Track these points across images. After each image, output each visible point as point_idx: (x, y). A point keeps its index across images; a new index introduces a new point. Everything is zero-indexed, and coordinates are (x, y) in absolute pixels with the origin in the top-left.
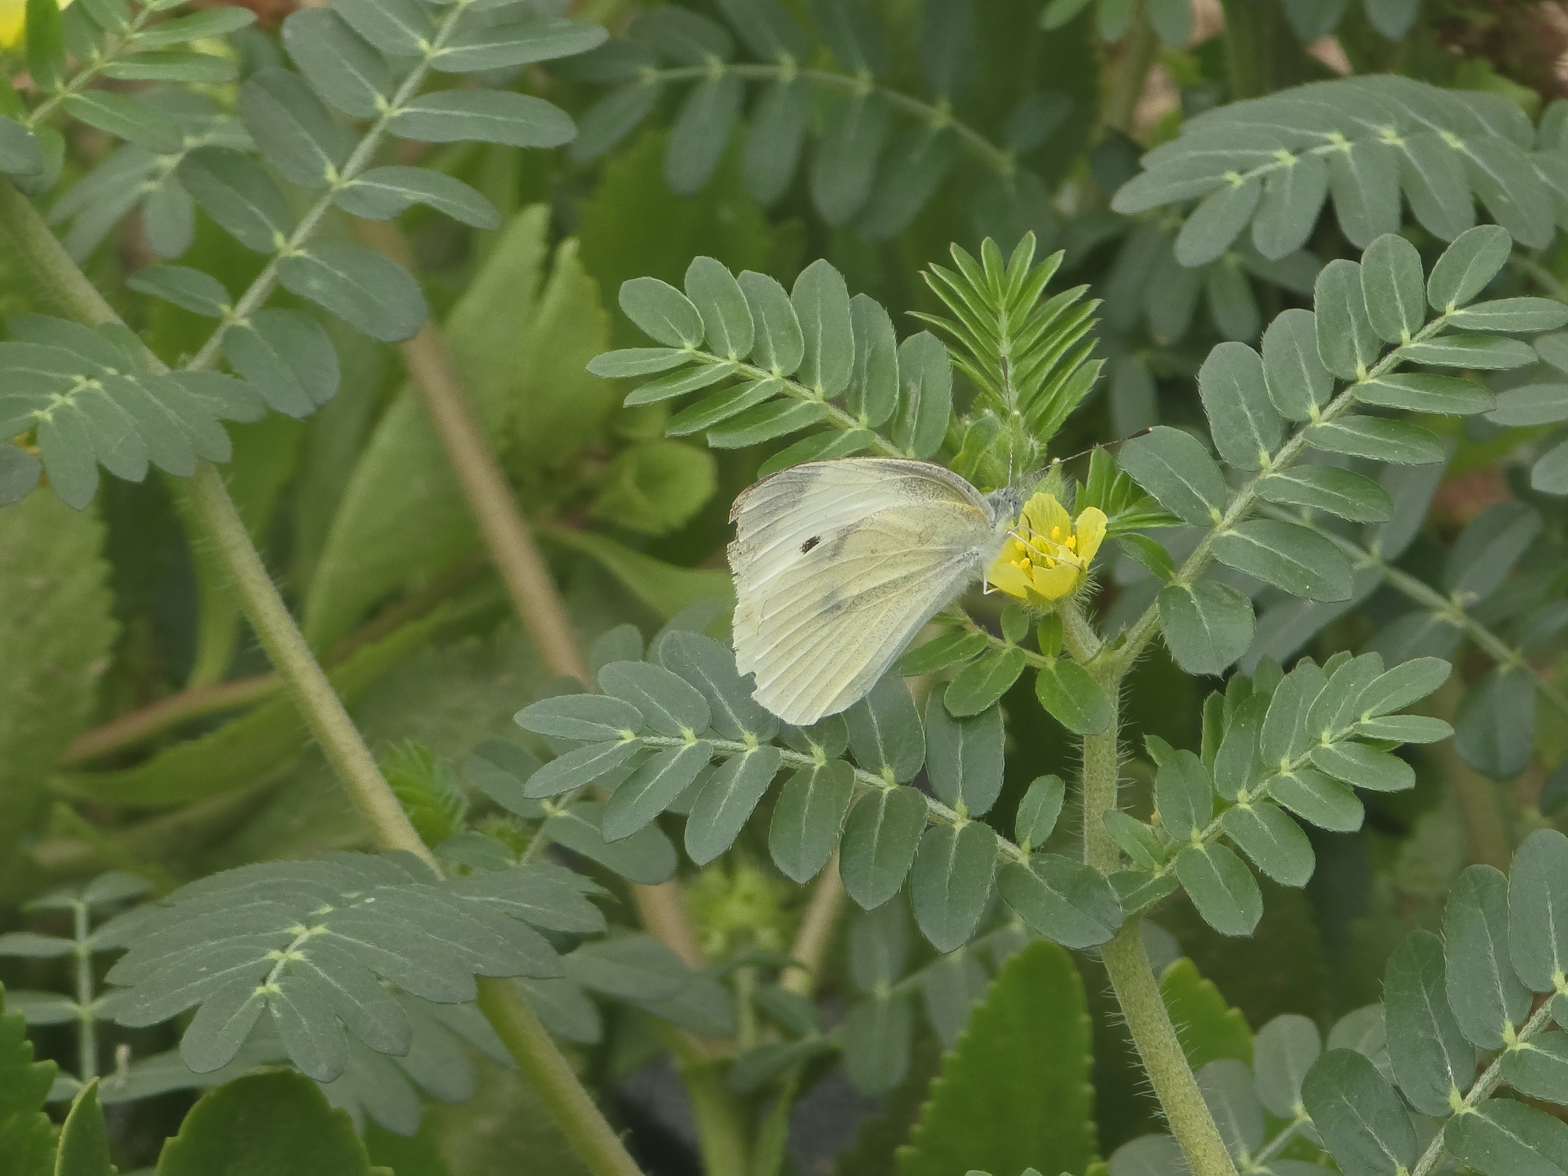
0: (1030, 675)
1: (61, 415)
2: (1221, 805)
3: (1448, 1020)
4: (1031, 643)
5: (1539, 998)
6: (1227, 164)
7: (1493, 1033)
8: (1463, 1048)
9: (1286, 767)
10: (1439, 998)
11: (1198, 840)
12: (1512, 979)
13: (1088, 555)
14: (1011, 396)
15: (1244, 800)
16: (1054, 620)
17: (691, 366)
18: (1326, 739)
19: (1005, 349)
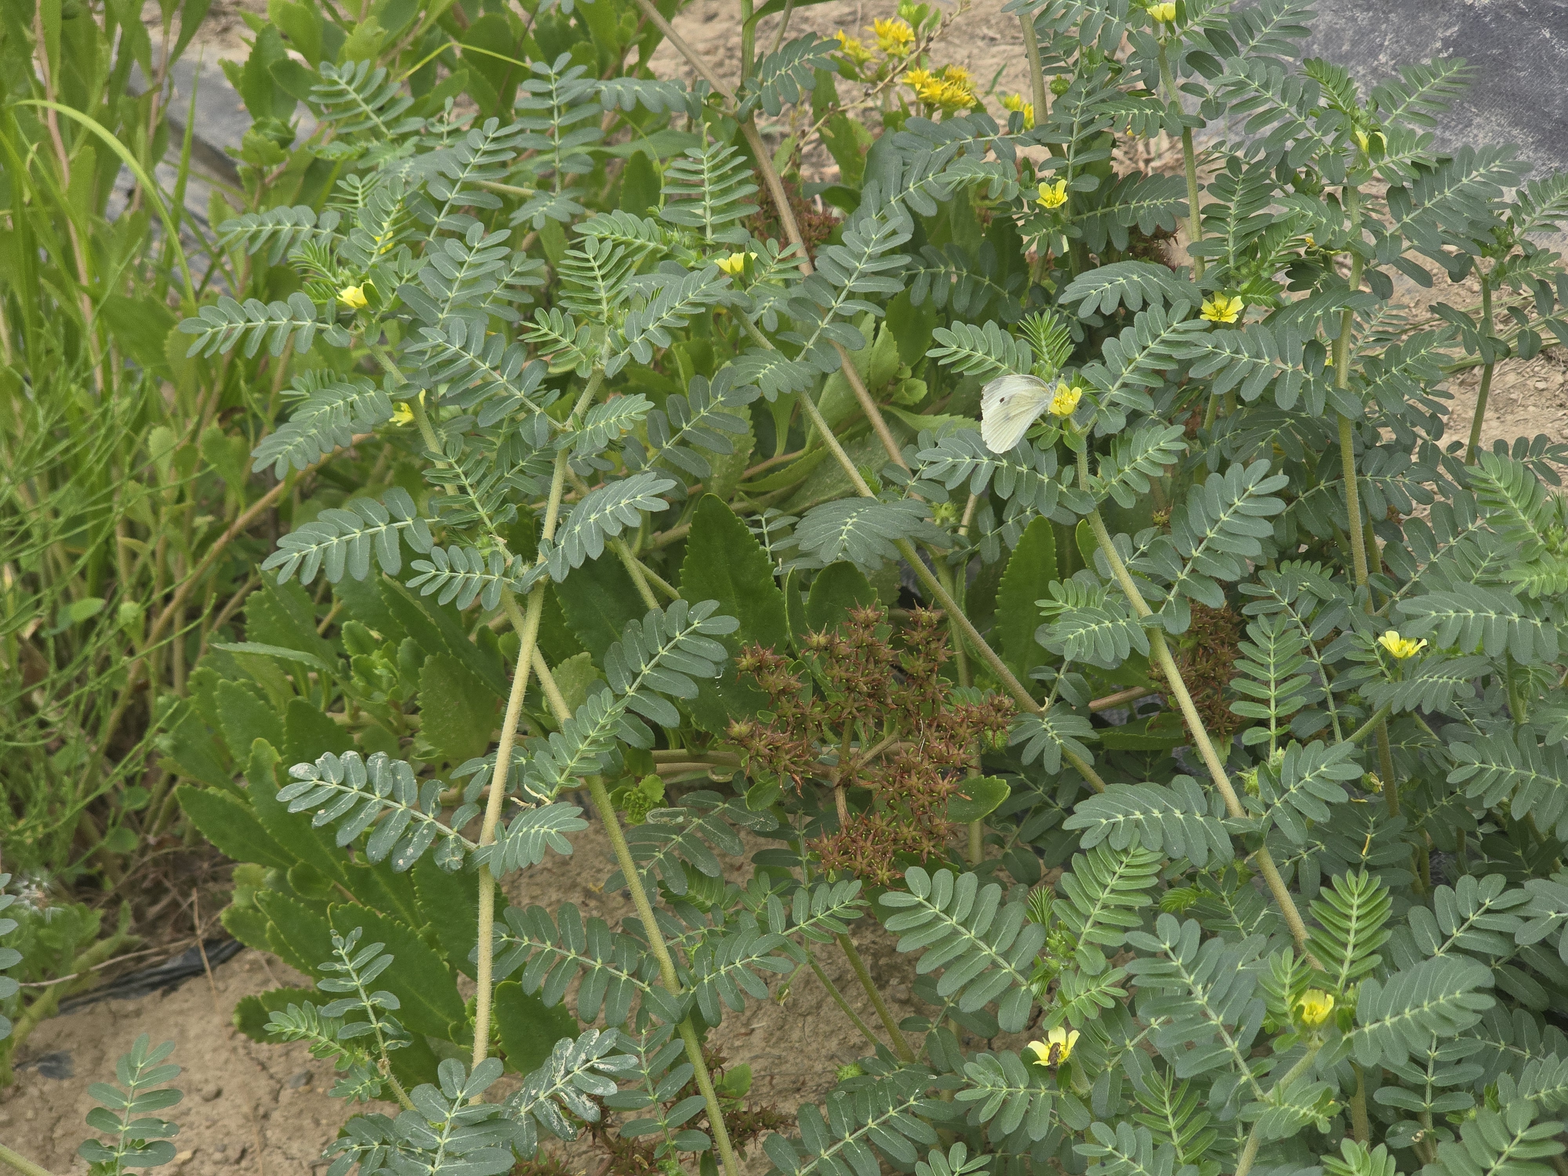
0: (1062, 436)
1: (765, 375)
2: (1120, 471)
3: (1190, 530)
4: (1061, 428)
5: (1217, 522)
6: (1091, 288)
7: (1204, 532)
8: (1195, 536)
9: (1139, 459)
10: (1187, 523)
11: (1114, 482)
12: (1208, 516)
13: (1076, 401)
14: (1047, 357)
15: (1127, 469)
16: (1067, 420)
17: (956, 352)
18: (1150, 450)
19: (1043, 343)
